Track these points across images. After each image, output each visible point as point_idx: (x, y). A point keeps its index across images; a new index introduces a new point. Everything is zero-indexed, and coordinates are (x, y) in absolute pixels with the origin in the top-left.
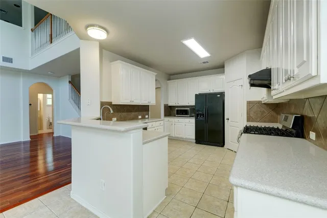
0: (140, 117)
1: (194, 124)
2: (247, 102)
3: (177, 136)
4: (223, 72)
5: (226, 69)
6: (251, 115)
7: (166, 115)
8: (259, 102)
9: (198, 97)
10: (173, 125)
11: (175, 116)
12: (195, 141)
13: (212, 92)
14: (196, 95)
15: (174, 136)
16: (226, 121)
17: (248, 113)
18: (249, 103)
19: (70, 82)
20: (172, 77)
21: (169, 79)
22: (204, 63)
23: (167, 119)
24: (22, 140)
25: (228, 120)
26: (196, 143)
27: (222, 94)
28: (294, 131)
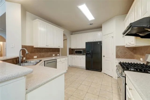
0: (54, 55)
1: (85, 59)
2: (116, 46)
3: (75, 65)
4: (101, 30)
6: (118, 54)
7: (70, 54)
10: (74, 59)
11: (75, 54)
12: (85, 68)
13: (95, 41)
14: (86, 43)
15: (74, 65)
16: (103, 57)
18: (117, 47)
22: (91, 24)
23: (70, 56)
25: (104, 57)
26: (86, 69)
27: (101, 42)
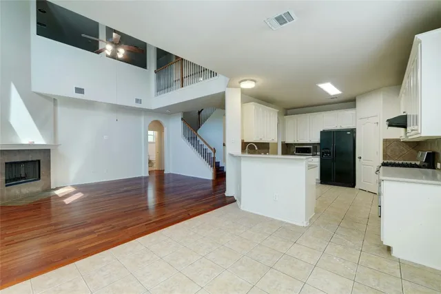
1: (319, 163)
4: (354, 107)
5: (358, 104)
6: (388, 153)
7: (283, 153)
8: (398, 140)
9: (324, 133)
11: (296, 154)
12: (319, 181)
14: (322, 132)
17: (384, 151)
18: (385, 141)
19: (182, 119)
20: (289, 111)
21: (286, 115)
22: (333, 98)
24: (144, 175)
25: (360, 158)
26: (321, 183)
27: (353, 131)
28: (426, 164)
